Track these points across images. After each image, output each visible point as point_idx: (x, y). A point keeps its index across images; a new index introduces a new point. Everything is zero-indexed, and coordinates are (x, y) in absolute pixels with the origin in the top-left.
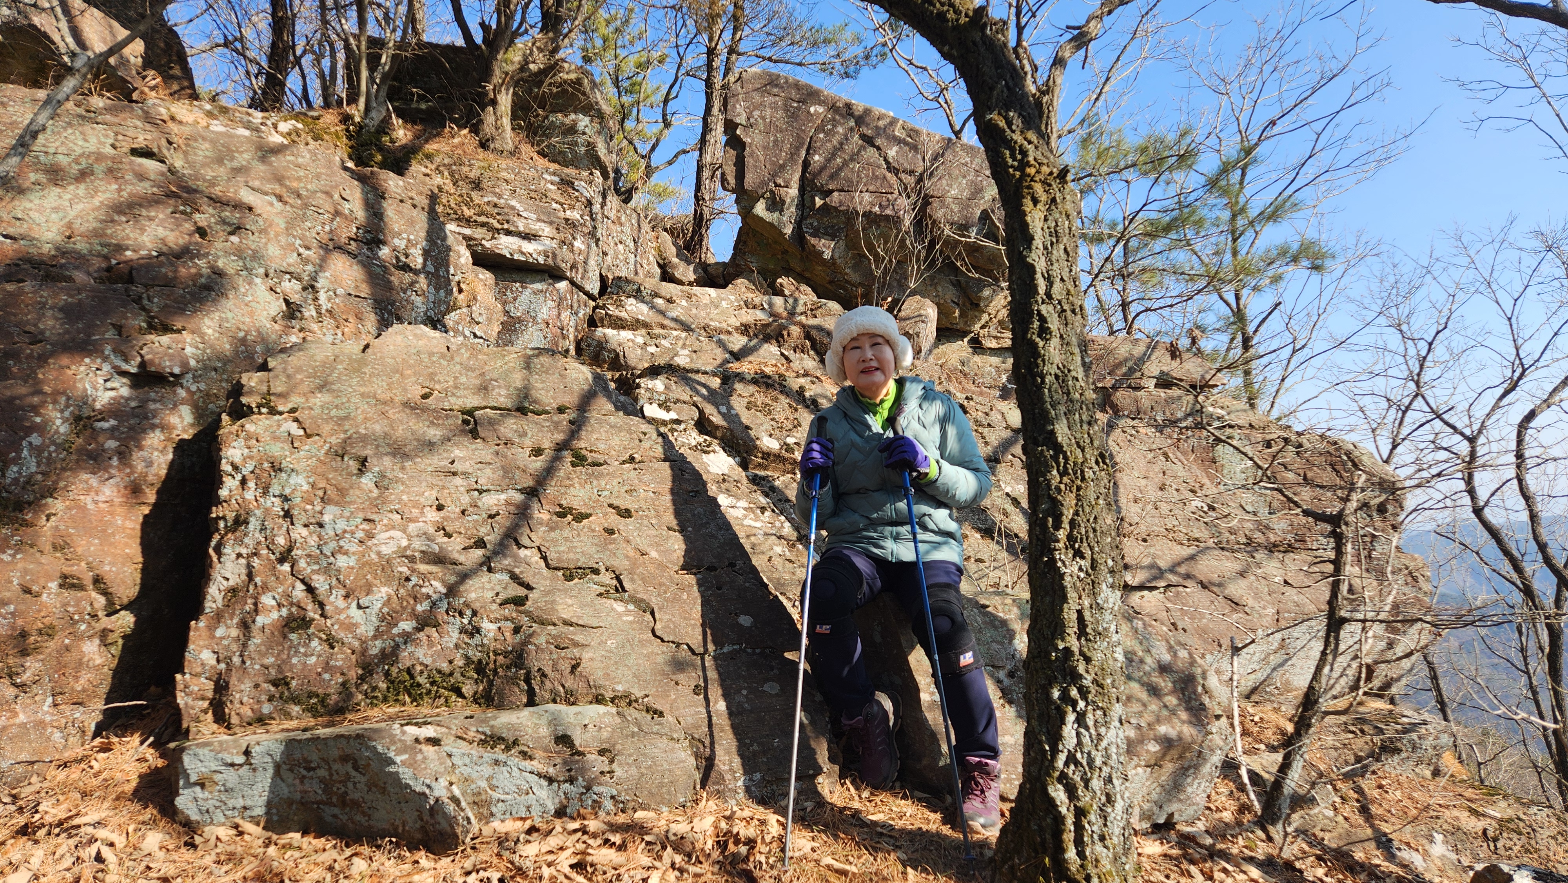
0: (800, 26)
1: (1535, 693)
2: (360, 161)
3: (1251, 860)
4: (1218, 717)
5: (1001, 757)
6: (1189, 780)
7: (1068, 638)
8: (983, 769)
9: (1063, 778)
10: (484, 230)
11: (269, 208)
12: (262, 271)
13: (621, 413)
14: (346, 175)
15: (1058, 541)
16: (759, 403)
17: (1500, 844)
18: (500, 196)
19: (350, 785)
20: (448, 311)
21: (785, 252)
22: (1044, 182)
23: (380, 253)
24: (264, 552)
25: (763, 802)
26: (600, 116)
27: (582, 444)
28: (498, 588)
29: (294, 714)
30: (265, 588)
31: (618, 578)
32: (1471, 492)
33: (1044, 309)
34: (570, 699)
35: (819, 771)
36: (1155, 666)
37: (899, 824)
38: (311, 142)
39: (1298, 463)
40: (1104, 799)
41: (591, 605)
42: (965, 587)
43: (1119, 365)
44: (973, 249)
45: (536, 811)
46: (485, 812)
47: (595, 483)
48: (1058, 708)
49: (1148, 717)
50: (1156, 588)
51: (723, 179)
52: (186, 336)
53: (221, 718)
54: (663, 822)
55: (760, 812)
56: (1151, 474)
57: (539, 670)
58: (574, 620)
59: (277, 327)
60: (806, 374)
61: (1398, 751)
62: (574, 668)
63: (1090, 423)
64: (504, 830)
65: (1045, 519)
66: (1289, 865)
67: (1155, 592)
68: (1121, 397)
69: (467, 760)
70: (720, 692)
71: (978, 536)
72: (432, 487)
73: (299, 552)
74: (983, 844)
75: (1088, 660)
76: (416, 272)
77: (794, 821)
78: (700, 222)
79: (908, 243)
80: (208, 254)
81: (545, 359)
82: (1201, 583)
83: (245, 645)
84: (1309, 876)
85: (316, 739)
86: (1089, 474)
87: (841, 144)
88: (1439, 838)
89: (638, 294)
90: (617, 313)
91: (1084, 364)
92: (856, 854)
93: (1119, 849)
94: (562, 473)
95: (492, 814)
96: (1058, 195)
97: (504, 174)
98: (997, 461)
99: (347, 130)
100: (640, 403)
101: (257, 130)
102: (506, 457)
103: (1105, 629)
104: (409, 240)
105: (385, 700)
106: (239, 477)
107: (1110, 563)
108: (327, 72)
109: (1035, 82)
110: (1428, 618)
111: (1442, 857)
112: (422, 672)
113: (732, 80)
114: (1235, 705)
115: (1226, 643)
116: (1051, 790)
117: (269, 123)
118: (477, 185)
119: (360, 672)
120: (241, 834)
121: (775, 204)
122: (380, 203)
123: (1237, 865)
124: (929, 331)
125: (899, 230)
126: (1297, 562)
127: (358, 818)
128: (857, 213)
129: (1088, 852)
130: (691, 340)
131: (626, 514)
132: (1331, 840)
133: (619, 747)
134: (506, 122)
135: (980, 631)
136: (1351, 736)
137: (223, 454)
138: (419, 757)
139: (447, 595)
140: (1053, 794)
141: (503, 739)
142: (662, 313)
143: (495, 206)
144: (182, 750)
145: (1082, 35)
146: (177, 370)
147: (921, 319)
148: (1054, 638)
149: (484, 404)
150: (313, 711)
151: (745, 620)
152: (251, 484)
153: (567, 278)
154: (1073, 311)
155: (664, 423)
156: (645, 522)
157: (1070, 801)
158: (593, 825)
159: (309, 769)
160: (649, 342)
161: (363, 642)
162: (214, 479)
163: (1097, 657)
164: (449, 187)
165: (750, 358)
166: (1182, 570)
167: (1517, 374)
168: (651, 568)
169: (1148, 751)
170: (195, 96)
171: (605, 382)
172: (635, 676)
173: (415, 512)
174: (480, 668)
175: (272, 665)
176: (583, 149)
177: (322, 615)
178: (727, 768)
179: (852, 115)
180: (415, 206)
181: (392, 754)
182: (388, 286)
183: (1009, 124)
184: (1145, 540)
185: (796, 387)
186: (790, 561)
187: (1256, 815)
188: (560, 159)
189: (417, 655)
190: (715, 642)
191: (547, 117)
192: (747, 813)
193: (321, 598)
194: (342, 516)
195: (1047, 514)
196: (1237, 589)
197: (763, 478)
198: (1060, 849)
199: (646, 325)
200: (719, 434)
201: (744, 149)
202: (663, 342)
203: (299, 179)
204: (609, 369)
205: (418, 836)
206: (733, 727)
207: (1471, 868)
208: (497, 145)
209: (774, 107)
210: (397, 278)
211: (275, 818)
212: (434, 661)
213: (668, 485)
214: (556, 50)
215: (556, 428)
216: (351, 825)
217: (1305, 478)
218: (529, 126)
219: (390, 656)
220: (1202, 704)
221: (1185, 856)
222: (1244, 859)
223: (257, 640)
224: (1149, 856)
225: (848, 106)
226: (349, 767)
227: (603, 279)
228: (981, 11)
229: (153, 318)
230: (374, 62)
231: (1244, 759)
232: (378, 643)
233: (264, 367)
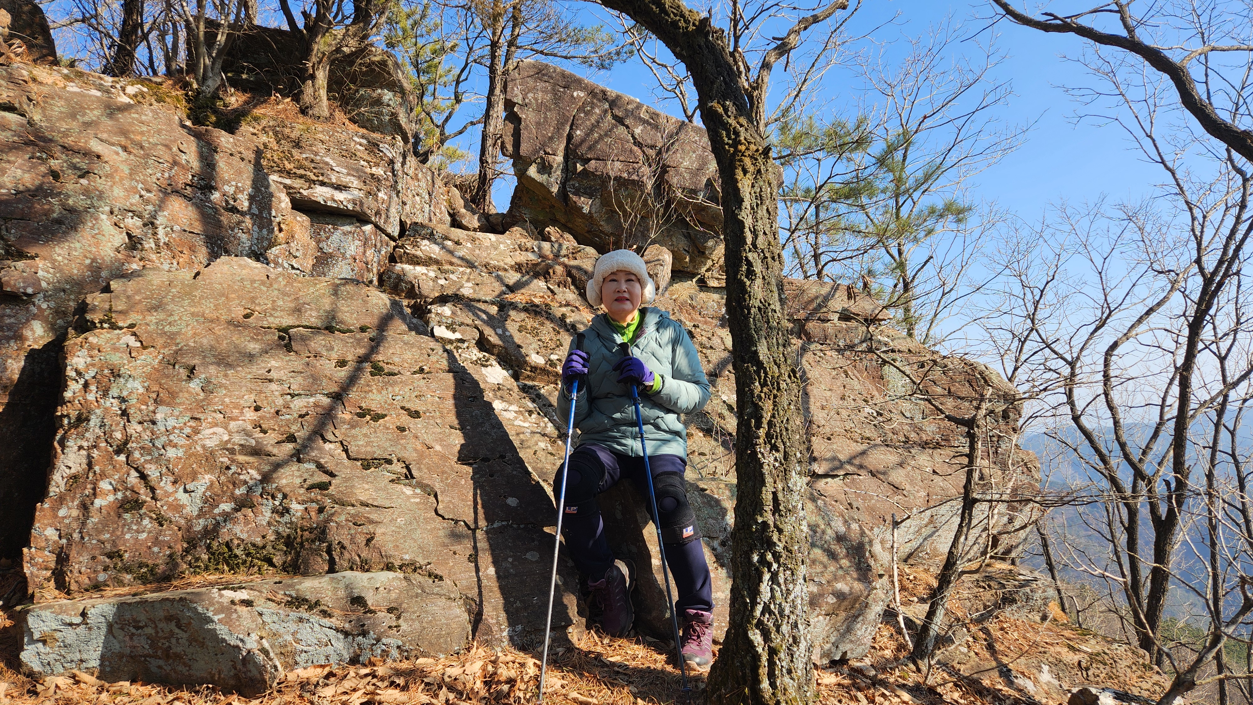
0: (566, 27)
1: (1118, 558)
2: (197, 121)
3: (903, 687)
4: (881, 576)
5: (714, 610)
6: (859, 626)
7: (765, 514)
8: (699, 618)
9: (760, 625)
10: (302, 181)
11: (116, 157)
12: (107, 209)
13: (413, 333)
14: (184, 132)
15: (759, 438)
16: (529, 327)
17: (1090, 673)
18: (316, 154)
19: (174, 641)
20: (270, 246)
21: (552, 207)
22: (752, 157)
23: (212, 197)
24: (103, 445)
25: (523, 648)
26: (403, 92)
27: (380, 357)
28: (306, 476)
29: (126, 581)
30: (103, 475)
31: (408, 467)
32: (1071, 402)
33: (750, 256)
34: (365, 566)
35: (569, 623)
36: (834, 536)
37: (632, 664)
38: (155, 103)
39: (945, 380)
40: (791, 640)
41: (385, 489)
42: (689, 475)
43: (812, 301)
44: (700, 209)
45: (333, 660)
46: (291, 661)
47: (390, 389)
48: (757, 569)
49: (828, 576)
50: (837, 476)
51: (503, 147)
52: (40, 263)
53: (62, 585)
54: (440, 667)
55: (521, 656)
56: (835, 387)
57: (339, 543)
58: (370, 502)
59: (120, 256)
60: (568, 305)
61: (1014, 601)
62: (369, 541)
63: (784, 346)
64: (306, 676)
65: (749, 421)
66: (932, 690)
67: (837, 479)
68: (812, 326)
69: (275, 618)
70: (490, 559)
71: (701, 434)
72: (251, 391)
73: (134, 445)
74: (698, 679)
75: (780, 531)
76: (243, 214)
77: (548, 663)
78: (484, 181)
79: (650, 202)
80: (60, 193)
81: (350, 288)
82: (871, 472)
83: (84, 524)
84: (947, 698)
85: (145, 602)
86: (783, 385)
87: (598, 122)
88: (1046, 668)
89: (431, 237)
90: (413, 252)
91: (781, 300)
92: (597, 688)
93: (803, 680)
94: (362, 381)
95: (296, 663)
96: (762, 167)
97: (320, 136)
98: (716, 375)
99: (187, 95)
100: (431, 325)
101: (108, 92)
102: (315, 367)
103: (794, 507)
104: (237, 187)
105: (207, 568)
106: (82, 381)
107: (798, 455)
108: (170, 46)
109: (747, 80)
110: (1038, 499)
111: (1048, 683)
112: (239, 545)
113: (511, 67)
114: (895, 567)
115: (889, 518)
116: (750, 634)
117: (118, 86)
118: (297, 144)
119: (185, 545)
120: (77, 682)
121: (545, 168)
122: (212, 156)
123: (893, 691)
124: (666, 272)
125: (643, 192)
126: (941, 456)
127: (180, 668)
128: (609, 177)
129: (778, 682)
130: (475, 275)
131: (415, 415)
132: (965, 670)
133: (405, 605)
134: (323, 93)
135: (699, 509)
136: (981, 590)
137: (68, 362)
138: (234, 616)
139: (262, 481)
140: (752, 637)
141: (307, 600)
142: (451, 252)
143: (312, 161)
144: (27, 612)
145: (784, 45)
146: (30, 291)
147: (659, 262)
148: (755, 514)
149: (297, 323)
150: (144, 580)
151: (512, 501)
152: (93, 388)
153: (372, 223)
154: (773, 258)
155: (451, 342)
156: (432, 422)
157: (765, 643)
158: (381, 670)
159: (137, 628)
160: (440, 276)
161: (188, 520)
162: (61, 383)
163: (787, 528)
164: (273, 144)
165: (523, 291)
166: (857, 462)
167: (1105, 315)
168: (436, 459)
169: (827, 603)
170: (56, 62)
171: (401, 307)
172: (420, 547)
173: (236, 412)
174: (289, 542)
175: (108, 541)
176: (387, 118)
177: (153, 498)
178: (494, 621)
179: (606, 100)
180: (243, 159)
181: (210, 614)
182: (218, 224)
183: (726, 110)
184: (829, 439)
185: (559, 315)
186: (551, 454)
187: (910, 652)
188: (368, 125)
189: (234, 531)
190: (487, 519)
191: (357, 91)
192: (510, 658)
193: (152, 484)
194: (172, 415)
195: (751, 416)
196: (897, 477)
197: (531, 387)
198: (757, 681)
199: (437, 262)
200: (496, 351)
201: (520, 123)
202: (451, 276)
203: (142, 133)
204: (406, 297)
205: (232, 682)
206: (501, 588)
207: (1069, 691)
208: (316, 111)
209: (545, 91)
210: (226, 218)
211: (108, 669)
212: (249, 536)
213: (452, 391)
214: (365, 37)
215: (358, 344)
216: (173, 675)
217: (949, 391)
218: (343, 97)
219: (212, 532)
220: (869, 566)
221: (854, 685)
222: (898, 686)
223: (94, 519)
224: (826, 686)
225: (604, 92)
226: (173, 626)
227: (402, 224)
228: (705, 22)
229: (10, 246)
230: (211, 38)
231: (901, 609)
232: (202, 521)
233: (107, 289)
